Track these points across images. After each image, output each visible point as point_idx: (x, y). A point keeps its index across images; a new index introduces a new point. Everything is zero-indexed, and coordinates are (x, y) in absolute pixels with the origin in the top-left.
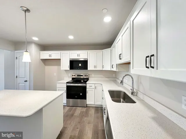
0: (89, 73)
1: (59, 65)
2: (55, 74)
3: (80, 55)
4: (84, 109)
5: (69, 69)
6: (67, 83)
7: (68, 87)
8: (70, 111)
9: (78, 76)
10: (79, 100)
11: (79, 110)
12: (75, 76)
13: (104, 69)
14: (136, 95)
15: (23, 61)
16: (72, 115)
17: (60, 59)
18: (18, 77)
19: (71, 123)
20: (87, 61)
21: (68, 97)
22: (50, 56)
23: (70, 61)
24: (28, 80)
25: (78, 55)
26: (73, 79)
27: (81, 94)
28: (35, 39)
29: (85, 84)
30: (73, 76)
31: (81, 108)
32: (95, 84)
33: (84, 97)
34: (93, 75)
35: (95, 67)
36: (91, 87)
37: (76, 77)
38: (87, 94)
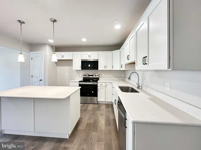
0: (99, 73)
1: (71, 65)
2: (66, 74)
4: (96, 106)
5: (81, 69)
6: (80, 82)
8: (84, 107)
9: (89, 75)
11: (91, 107)
12: (86, 75)
13: (113, 69)
14: (141, 89)
15: (52, 61)
16: (86, 110)
17: (72, 60)
18: (33, 76)
19: (85, 115)
20: (98, 61)
22: (63, 56)
23: (82, 61)
24: (43, 79)
25: (89, 56)
26: (84, 78)
27: (93, 92)
28: (51, 41)
29: (96, 83)
30: (84, 75)
31: (93, 104)
32: (105, 82)
33: (96, 95)
34: (103, 75)
35: (105, 67)
36: (102, 86)
38: (98, 92)
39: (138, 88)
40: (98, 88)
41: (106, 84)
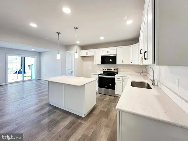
0: (118, 68)
1: (93, 60)
2: (90, 68)
3: (109, 52)
4: (113, 98)
5: (101, 64)
6: (99, 75)
7: (99, 78)
8: (101, 97)
9: (108, 69)
10: (110, 90)
11: (108, 98)
13: (132, 64)
14: (157, 86)
16: (103, 100)
17: (94, 56)
19: (101, 103)
20: (116, 56)
21: (100, 86)
22: (87, 53)
23: (102, 57)
24: (73, 71)
25: (108, 52)
26: (104, 72)
27: (110, 85)
28: (78, 42)
29: (113, 77)
30: (104, 69)
31: (110, 96)
32: (123, 77)
33: (113, 87)
34: (122, 70)
35: (123, 61)
36: (119, 80)
37: (106, 70)
38: (115, 85)
39: (153, 84)
40: (115, 81)
41: (123, 78)
